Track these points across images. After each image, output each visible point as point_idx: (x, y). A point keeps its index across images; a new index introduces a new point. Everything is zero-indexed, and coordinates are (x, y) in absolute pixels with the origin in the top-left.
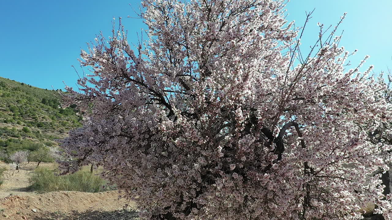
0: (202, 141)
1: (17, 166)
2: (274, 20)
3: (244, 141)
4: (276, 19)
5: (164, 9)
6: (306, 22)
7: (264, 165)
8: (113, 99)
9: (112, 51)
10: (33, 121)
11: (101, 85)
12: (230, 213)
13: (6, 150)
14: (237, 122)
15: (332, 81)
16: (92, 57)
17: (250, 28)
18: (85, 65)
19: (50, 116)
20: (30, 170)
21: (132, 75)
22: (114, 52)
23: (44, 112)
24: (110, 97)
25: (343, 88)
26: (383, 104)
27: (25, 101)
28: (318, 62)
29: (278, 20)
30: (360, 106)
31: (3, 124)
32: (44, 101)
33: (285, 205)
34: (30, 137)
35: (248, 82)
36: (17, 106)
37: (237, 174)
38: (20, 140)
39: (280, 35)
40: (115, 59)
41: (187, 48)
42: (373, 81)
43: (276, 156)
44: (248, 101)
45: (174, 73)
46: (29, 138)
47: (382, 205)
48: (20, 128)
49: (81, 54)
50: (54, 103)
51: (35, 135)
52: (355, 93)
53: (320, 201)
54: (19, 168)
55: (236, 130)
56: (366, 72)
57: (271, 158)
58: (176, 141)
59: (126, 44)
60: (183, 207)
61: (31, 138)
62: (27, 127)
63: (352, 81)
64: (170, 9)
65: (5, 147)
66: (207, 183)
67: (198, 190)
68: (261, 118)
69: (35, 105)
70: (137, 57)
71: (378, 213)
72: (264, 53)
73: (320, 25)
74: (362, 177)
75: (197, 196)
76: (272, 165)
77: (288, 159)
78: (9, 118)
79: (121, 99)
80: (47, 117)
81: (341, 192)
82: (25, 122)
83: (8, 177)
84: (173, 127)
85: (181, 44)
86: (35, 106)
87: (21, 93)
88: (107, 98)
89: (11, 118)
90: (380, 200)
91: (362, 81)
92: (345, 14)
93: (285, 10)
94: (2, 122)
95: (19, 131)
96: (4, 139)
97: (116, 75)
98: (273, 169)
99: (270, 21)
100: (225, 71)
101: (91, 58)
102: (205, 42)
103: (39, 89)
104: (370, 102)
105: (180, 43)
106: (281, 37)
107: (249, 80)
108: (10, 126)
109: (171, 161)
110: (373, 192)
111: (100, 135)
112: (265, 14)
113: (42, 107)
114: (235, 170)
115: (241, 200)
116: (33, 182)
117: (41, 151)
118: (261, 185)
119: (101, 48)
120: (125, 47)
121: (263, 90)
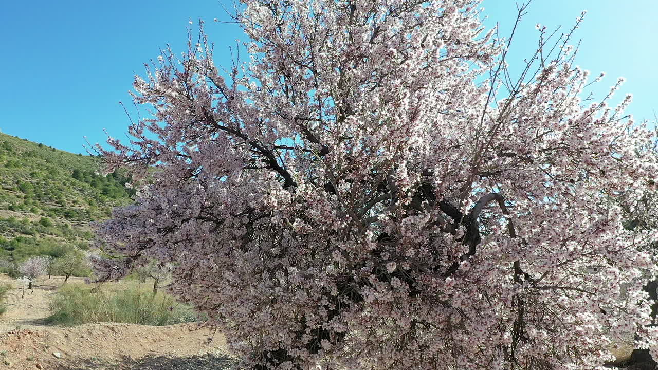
0: (340, 222)
1: (30, 283)
2: (462, 25)
3: (410, 220)
4: (466, 23)
5: (275, 7)
6: (517, 21)
7: (445, 264)
8: (188, 159)
9: (187, 77)
10: (58, 207)
11: (169, 135)
12: (385, 349)
13: (11, 255)
14: (398, 189)
15: (562, 123)
16: (154, 88)
17: (421, 36)
18: (141, 102)
19: (85, 199)
20: (51, 289)
21: (221, 120)
22: (190, 80)
23: (76, 192)
24: (184, 155)
25: (581, 135)
26: (650, 161)
27: (45, 173)
28: (537, 91)
29: (469, 24)
30: (611, 164)
31: (8, 213)
32: (76, 175)
33: (481, 333)
34: (52, 234)
35: (417, 122)
36: (31, 182)
37: (399, 280)
38: (35, 240)
39: (473, 51)
40: (192, 91)
41: (315, 72)
42: (632, 122)
43: (466, 249)
44: (418, 157)
45: (291, 112)
46: (51, 236)
47: (647, 335)
48: (35, 218)
49: (135, 83)
50: (93, 178)
51: (61, 231)
52: (601, 143)
53: (542, 329)
54: (33, 286)
55: (397, 204)
56: (620, 105)
57: (457, 252)
58: (295, 223)
59: (212, 66)
60: (306, 339)
61: (54, 236)
62: (48, 217)
63: (595, 123)
64: (285, 7)
65: (10, 251)
66: (348, 297)
67: (330, 309)
68: (441, 182)
69: (61, 181)
70: (230, 88)
71: (640, 348)
72: (445, 80)
73: (540, 27)
74: (615, 287)
75: (330, 319)
76: (459, 263)
77: (486, 252)
78: (18, 203)
79: (202, 158)
80: (81, 200)
81: (578, 314)
82: (44, 210)
83: (14, 301)
84: (290, 202)
85: (305, 66)
86: (61, 183)
87: (38, 161)
88: (179, 158)
89: (20, 202)
90: (645, 326)
91: (613, 124)
92: (582, 14)
93: (481, 9)
94: (6, 209)
95: (34, 224)
96: (9, 238)
97: (194, 119)
98: (460, 272)
99: (456, 26)
100: (377, 104)
101: (152, 89)
102: (346, 61)
103: (68, 154)
104: (627, 158)
105: (303, 64)
106: (474, 55)
107: (419, 118)
108: (19, 216)
109: (285, 261)
110: (633, 312)
111: (165, 215)
112: (447, 15)
113: (73, 184)
114: (396, 274)
115: (405, 325)
116: (57, 310)
117: (71, 257)
118: (440, 299)
119: (169, 72)
120: (209, 71)
121: (443, 139)
